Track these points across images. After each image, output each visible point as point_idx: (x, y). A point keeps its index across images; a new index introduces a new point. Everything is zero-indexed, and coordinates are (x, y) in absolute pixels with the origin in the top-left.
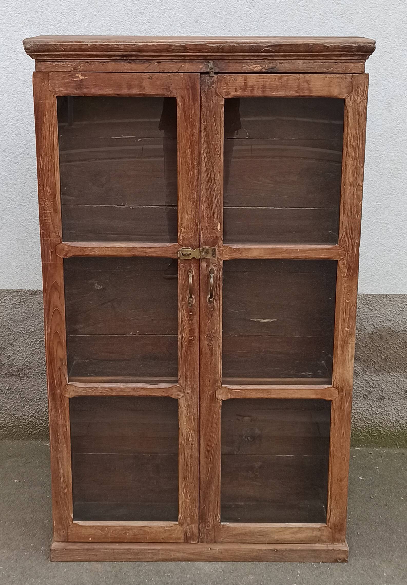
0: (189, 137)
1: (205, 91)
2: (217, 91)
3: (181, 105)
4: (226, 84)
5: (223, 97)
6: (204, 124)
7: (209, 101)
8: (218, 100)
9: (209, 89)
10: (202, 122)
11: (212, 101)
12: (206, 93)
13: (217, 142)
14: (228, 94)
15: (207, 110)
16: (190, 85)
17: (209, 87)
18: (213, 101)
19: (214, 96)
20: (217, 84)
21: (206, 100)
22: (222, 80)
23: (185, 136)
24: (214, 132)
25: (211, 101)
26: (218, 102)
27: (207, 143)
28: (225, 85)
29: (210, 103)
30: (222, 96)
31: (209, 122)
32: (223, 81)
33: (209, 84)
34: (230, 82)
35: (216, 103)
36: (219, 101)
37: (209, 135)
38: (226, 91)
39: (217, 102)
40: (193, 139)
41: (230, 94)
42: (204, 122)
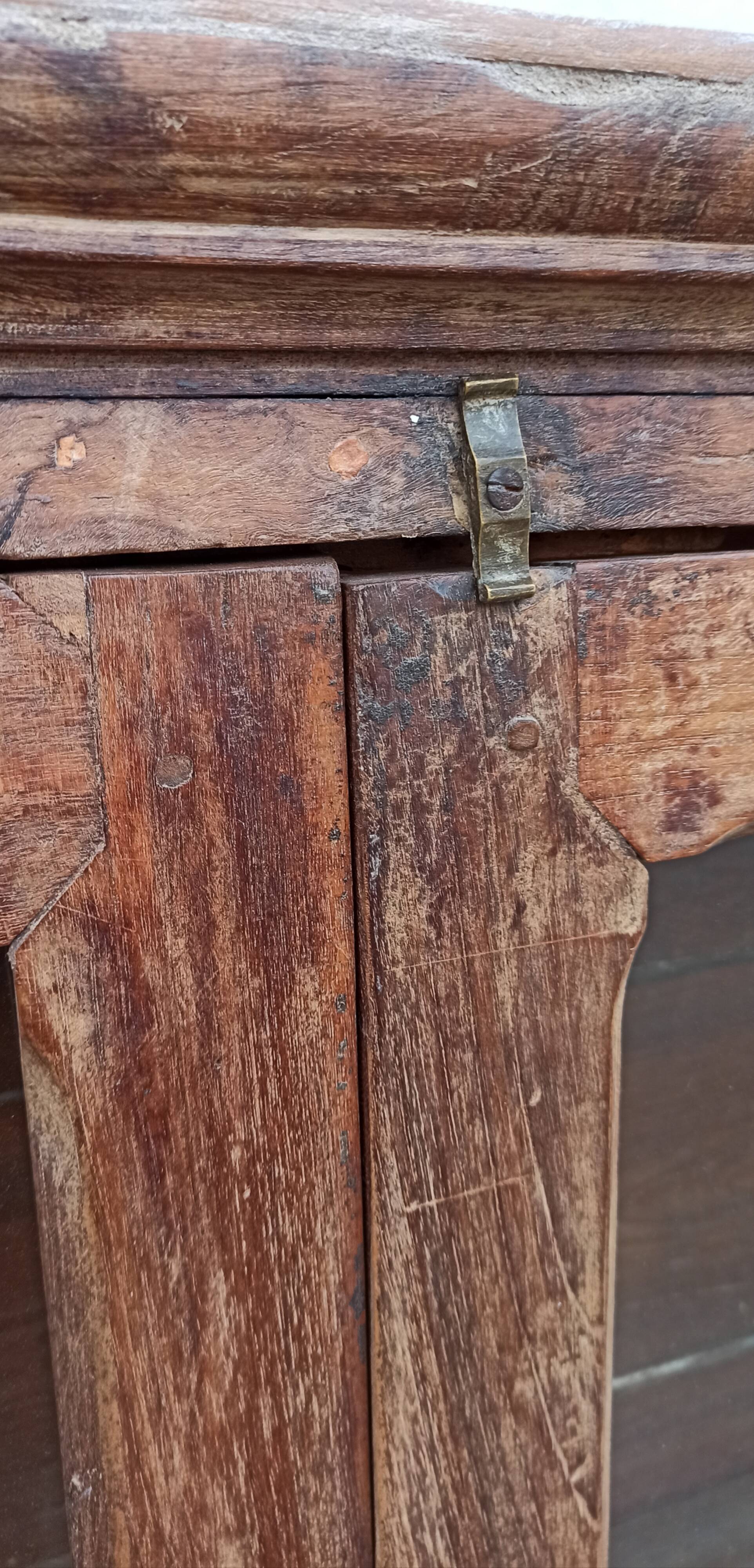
0: (229, 1403)
1: (420, 808)
2: (568, 786)
3: (96, 1039)
4: (672, 678)
5: (639, 855)
6: (414, 1220)
7: (472, 924)
8: (575, 893)
9: (471, 774)
10: (396, 1201)
11: (503, 926)
12: (433, 820)
13: (563, 1372)
14: (688, 806)
15: (448, 1043)
16: (206, 742)
17: (468, 739)
18: (517, 924)
19: (527, 857)
20: (564, 699)
21: (434, 920)
22: (622, 637)
23: (178, 1410)
24: (530, 1274)
25: (491, 916)
26: (580, 920)
27: (456, 1410)
28: (662, 700)
29: (488, 940)
30: (627, 842)
31: (473, 1178)
32: (637, 646)
33: (473, 701)
34: (710, 654)
35: (551, 933)
36: (588, 908)
37: (473, 1322)
38: (671, 774)
39: (567, 924)
40: (278, 1408)
41: (715, 800)
42: (415, 1192)
